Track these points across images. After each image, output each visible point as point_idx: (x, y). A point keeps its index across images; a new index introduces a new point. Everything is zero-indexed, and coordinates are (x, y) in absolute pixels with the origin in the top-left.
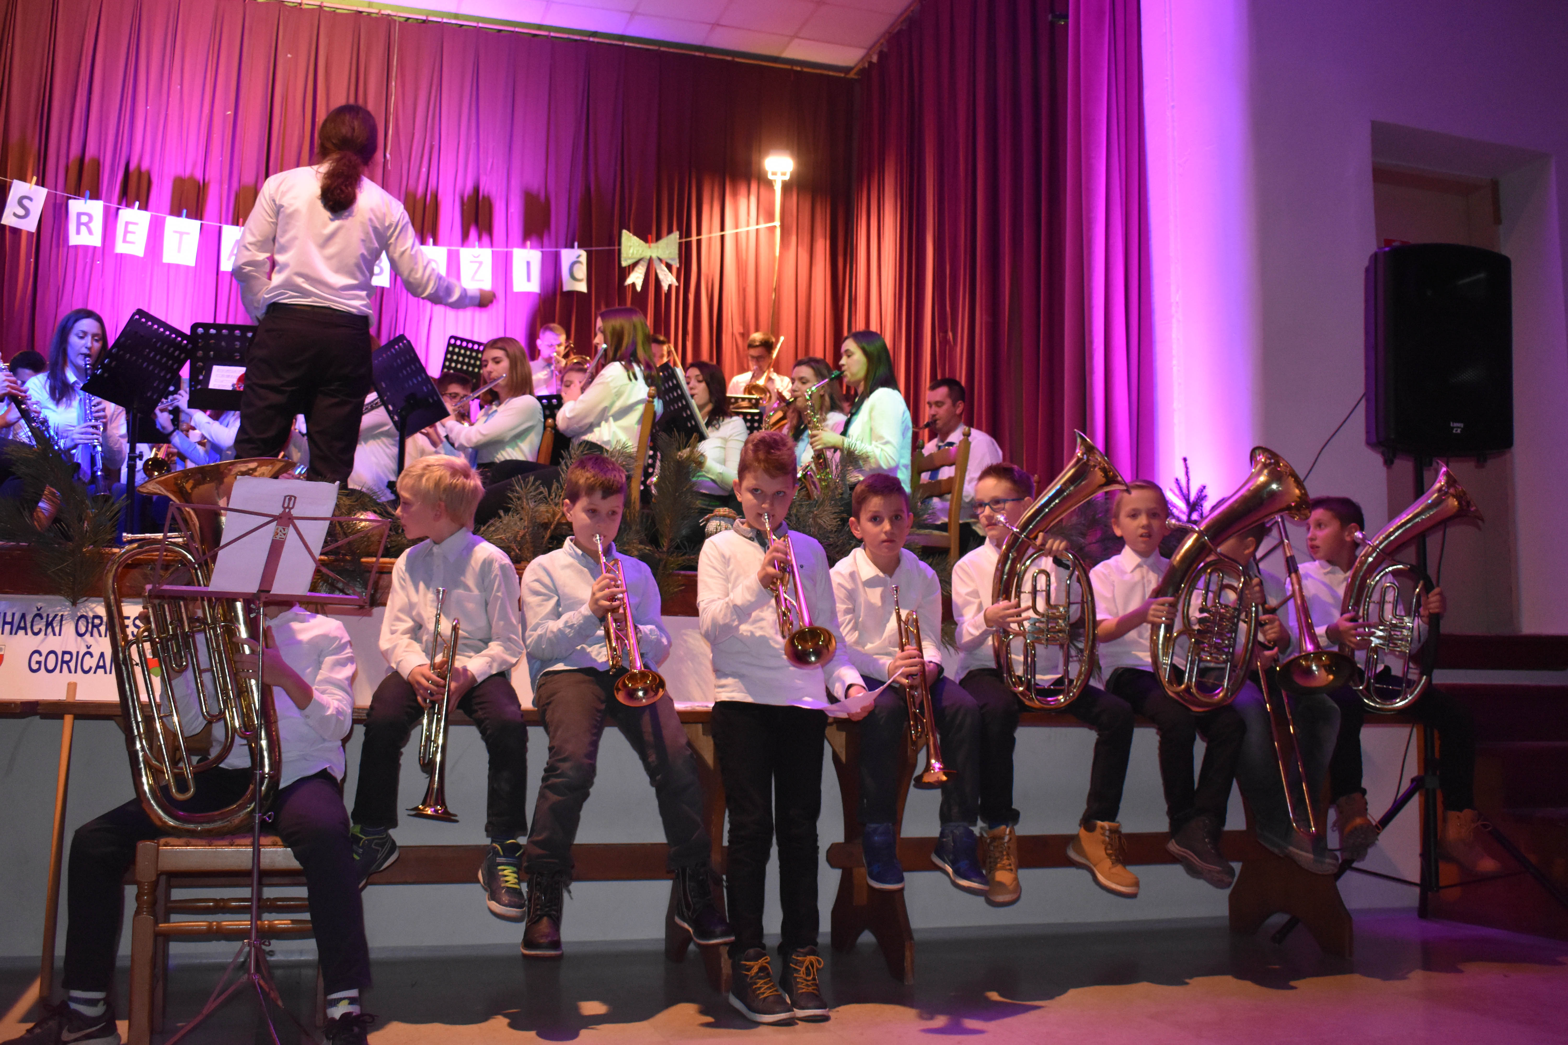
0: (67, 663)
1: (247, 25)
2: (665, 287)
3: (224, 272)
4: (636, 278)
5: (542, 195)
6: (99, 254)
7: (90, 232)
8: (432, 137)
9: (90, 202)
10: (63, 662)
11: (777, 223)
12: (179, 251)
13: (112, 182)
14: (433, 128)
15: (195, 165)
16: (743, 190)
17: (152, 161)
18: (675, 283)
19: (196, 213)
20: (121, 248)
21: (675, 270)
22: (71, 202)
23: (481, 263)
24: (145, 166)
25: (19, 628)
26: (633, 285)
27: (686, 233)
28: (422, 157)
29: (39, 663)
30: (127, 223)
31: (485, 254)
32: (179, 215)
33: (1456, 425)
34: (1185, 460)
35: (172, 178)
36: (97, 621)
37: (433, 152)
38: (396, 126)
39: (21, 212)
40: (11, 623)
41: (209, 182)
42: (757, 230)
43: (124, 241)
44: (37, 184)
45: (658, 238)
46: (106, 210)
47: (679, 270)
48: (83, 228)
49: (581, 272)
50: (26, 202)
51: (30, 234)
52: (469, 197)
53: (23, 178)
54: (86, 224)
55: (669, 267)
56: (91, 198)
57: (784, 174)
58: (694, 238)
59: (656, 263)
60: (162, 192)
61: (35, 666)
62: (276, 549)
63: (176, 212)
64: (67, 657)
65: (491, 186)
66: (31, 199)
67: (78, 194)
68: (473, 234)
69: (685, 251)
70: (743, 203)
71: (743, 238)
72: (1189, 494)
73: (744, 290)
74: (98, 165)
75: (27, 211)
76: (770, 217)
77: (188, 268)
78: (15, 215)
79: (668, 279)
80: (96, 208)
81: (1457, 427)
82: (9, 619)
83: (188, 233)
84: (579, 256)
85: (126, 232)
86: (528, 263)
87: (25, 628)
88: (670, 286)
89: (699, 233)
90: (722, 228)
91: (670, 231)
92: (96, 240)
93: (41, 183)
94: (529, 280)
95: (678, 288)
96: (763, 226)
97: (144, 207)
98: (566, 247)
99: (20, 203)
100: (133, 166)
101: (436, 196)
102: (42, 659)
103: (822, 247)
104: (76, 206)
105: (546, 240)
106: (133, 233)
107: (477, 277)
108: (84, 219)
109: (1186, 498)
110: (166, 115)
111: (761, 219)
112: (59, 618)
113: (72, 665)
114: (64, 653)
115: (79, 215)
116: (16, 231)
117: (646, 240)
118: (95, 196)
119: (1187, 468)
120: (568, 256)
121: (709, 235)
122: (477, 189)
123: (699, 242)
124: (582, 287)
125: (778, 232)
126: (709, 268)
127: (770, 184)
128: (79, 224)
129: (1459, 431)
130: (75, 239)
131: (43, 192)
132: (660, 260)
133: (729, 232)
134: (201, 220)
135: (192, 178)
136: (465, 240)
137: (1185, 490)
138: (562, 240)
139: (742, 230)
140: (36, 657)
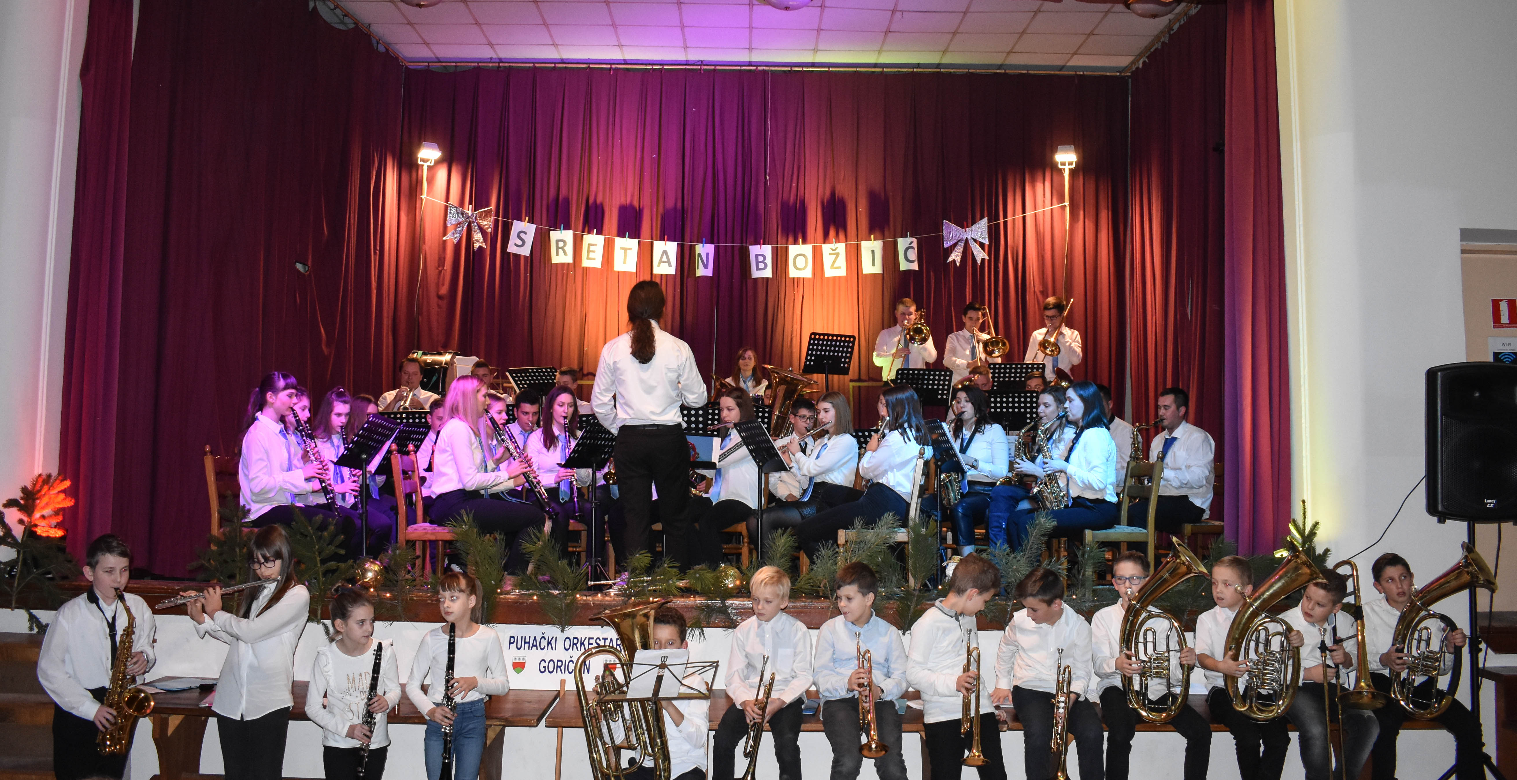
0: (560, 667)
1: (663, 89)
2: (979, 262)
3: (656, 275)
4: (956, 256)
5: (882, 194)
6: (572, 267)
7: (565, 253)
8: (799, 160)
9: (564, 232)
10: (558, 667)
11: (1067, 203)
12: (625, 263)
13: (577, 214)
14: (799, 153)
15: (632, 196)
16: (1039, 177)
17: (604, 194)
18: (987, 258)
19: (635, 234)
20: (586, 263)
21: (986, 248)
22: (552, 233)
23: (838, 254)
24: (599, 201)
25: (533, 645)
26: (954, 261)
27: (993, 217)
28: (792, 176)
29: (544, 667)
30: (589, 245)
31: (841, 247)
32: (624, 236)
33: (1489, 501)
34: (1304, 502)
35: (618, 207)
36: (576, 641)
37: (800, 170)
38: (772, 153)
39: (519, 242)
40: (529, 643)
41: (643, 208)
42: (1052, 209)
43: (588, 258)
44: (529, 222)
45: (973, 223)
46: (575, 236)
47: (990, 246)
48: (560, 251)
49: (913, 255)
50: (522, 235)
51: (525, 257)
52: (828, 202)
53: (520, 219)
54: (562, 248)
55: (982, 245)
56: (564, 229)
57: (1070, 164)
58: (1001, 221)
59: (971, 242)
60: (611, 220)
61: (543, 670)
62: (660, 679)
63: (621, 234)
64: (560, 664)
65: (845, 190)
66: (525, 233)
67: (556, 226)
68: (832, 233)
69: (994, 232)
70: (1039, 186)
71: (1040, 218)
72: (1304, 530)
73: (1043, 257)
74: (567, 201)
75: (523, 241)
76: (1061, 199)
77: (631, 273)
78: (516, 245)
79: (980, 255)
80: (567, 236)
81: (1491, 503)
82: (527, 640)
83: (630, 249)
84: (912, 243)
85: (589, 251)
86: (873, 252)
87: (536, 646)
88: (983, 260)
89: (1005, 216)
90: (1024, 211)
91: (982, 218)
92: (569, 259)
93: (531, 221)
94: (874, 264)
95: (989, 261)
96: (1055, 206)
97: (599, 233)
98: (902, 237)
99: (519, 237)
100: (591, 201)
101: (803, 202)
102: (546, 665)
103: (1104, 217)
104: (555, 235)
105: (886, 232)
106: (594, 252)
107: (835, 265)
108: (561, 244)
109: (1301, 532)
110: (612, 162)
111: (1055, 200)
112: (554, 639)
113: (563, 668)
114: (558, 661)
115: (557, 241)
116: (517, 256)
117: (963, 227)
118: (567, 228)
119: (1305, 509)
120: (902, 243)
121: (1014, 217)
122: (833, 194)
123: (1005, 223)
124: (915, 267)
125: (1068, 209)
126: (1014, 242)
127: (1060, 172)
128: (558, 248)
129: (1492, 506)
130: (556, 259)
131: (533, 227)
132: (975, 240)
133: (1029, 213)
134: (639, 238)
135: (631, 206)
136: (826, 239)
137: (1301, 526)
138: (899, 230)
139: (1040, 211)
140: (543, 664)
